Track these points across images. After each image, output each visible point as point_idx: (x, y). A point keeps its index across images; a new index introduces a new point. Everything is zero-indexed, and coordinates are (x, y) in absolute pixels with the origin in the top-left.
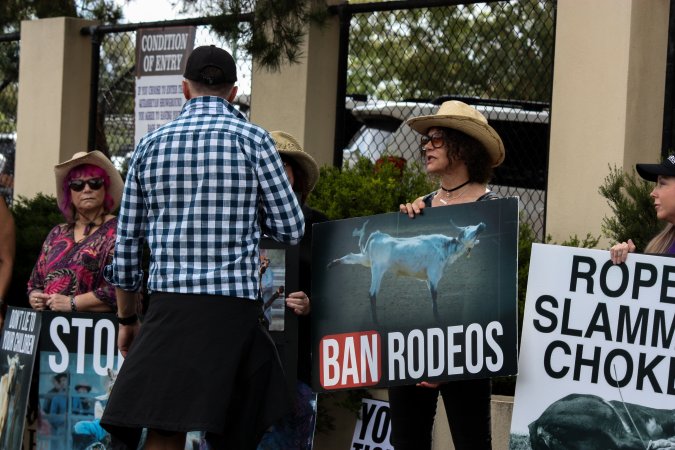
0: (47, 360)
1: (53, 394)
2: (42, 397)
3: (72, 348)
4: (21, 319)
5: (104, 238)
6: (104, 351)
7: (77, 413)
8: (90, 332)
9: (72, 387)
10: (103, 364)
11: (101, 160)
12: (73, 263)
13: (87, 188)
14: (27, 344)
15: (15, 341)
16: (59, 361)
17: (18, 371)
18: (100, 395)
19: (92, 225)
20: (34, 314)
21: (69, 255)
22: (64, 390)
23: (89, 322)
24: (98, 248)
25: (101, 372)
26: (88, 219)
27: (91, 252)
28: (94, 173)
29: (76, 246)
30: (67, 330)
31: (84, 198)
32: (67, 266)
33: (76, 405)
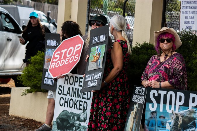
0: (148, 106)
1: (150, 119)
2: (146, 120)
3: (158, 102)
4: (139, 90)
5: (172, 61)
6: (170, 103)
7: (159, 127)
8: (165, 96)
9: (158, 117)
10: (170, 108)
11: (172, 31)
12: (160, 70)
13: (166, 42)
14: (141, 100)
15: (137, 99)
16: (153, 106)
17: (138, 110)
18: (168, 120)
19: (167, 56)
20: (144, 89)
21: (158, 67)
22: (155, 118)
23: (165, 92)
24: (170, 65)
25: (169, 111)
26: (165, 53)
27: (167, 66)
28: (169, 36)
29: (161, 64)
30: (156, 95)
31: (164, 46)
32: (158, 71)
33: (159, 124)
